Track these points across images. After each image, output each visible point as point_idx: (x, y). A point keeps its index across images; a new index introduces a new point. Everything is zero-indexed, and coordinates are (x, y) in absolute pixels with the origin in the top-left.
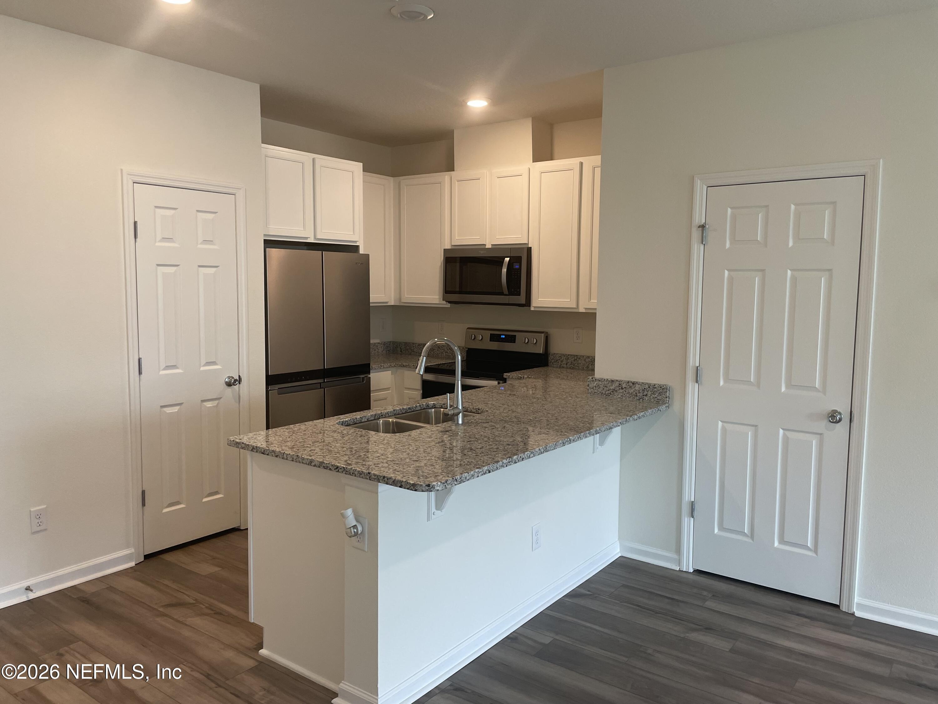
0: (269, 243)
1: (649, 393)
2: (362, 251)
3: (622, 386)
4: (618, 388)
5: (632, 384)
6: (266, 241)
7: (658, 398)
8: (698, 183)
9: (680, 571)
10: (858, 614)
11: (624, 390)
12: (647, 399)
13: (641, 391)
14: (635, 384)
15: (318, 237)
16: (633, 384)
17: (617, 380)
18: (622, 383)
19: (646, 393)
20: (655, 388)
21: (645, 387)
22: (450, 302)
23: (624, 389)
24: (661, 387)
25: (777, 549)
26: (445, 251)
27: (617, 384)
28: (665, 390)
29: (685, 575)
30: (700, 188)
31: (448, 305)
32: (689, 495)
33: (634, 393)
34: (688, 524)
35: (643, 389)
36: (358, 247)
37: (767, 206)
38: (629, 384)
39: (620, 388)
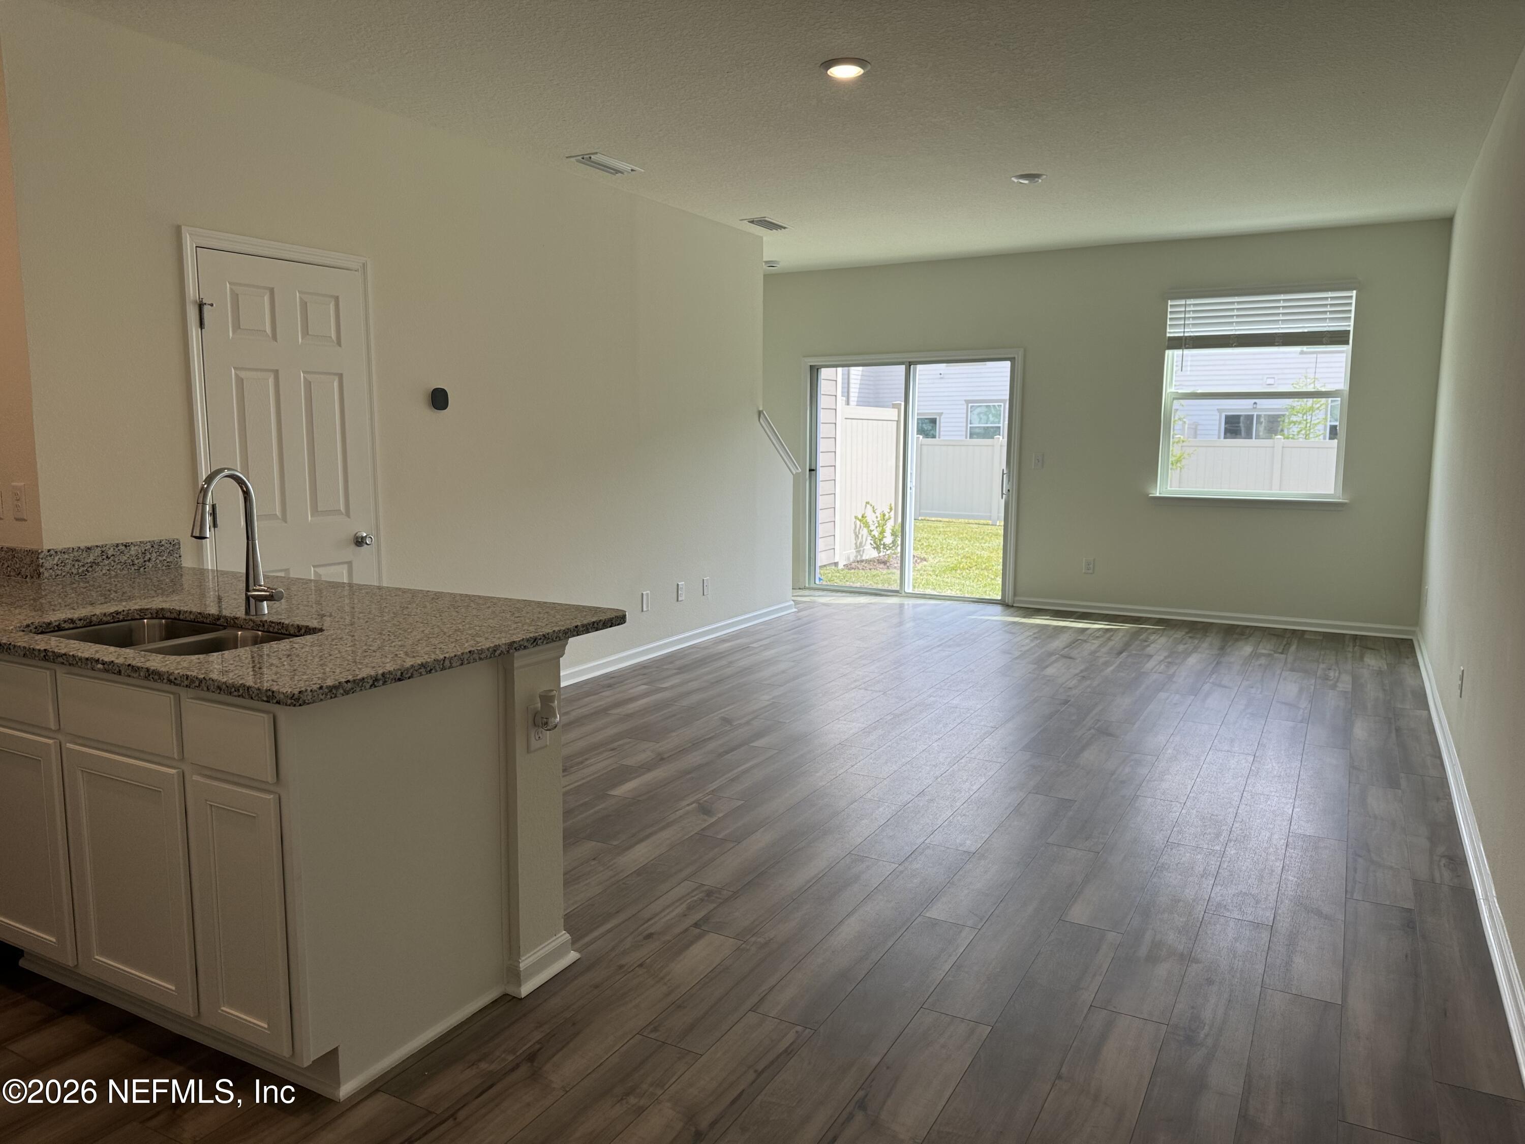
1: (154, 555)
3: (107, 553)
4: (100, 559)
5: (123, 548)
7: (168, 560)
8: (188, 239)
11: (110, 559)
12: (151, 565)
13: (140, 556)
14: (129, 546)
16: (126, 546)
17: (97, 546)
18: (108, 549)
19: (149, 556)
20: (163, 545)
21: (147, 548)
23: (112, 558)
24: (170, 543)
27: (98, 551)
28: (177, 547)
33: (130, 561)
35: (143, 551)
38: (119, 548)
39: (104, 557)
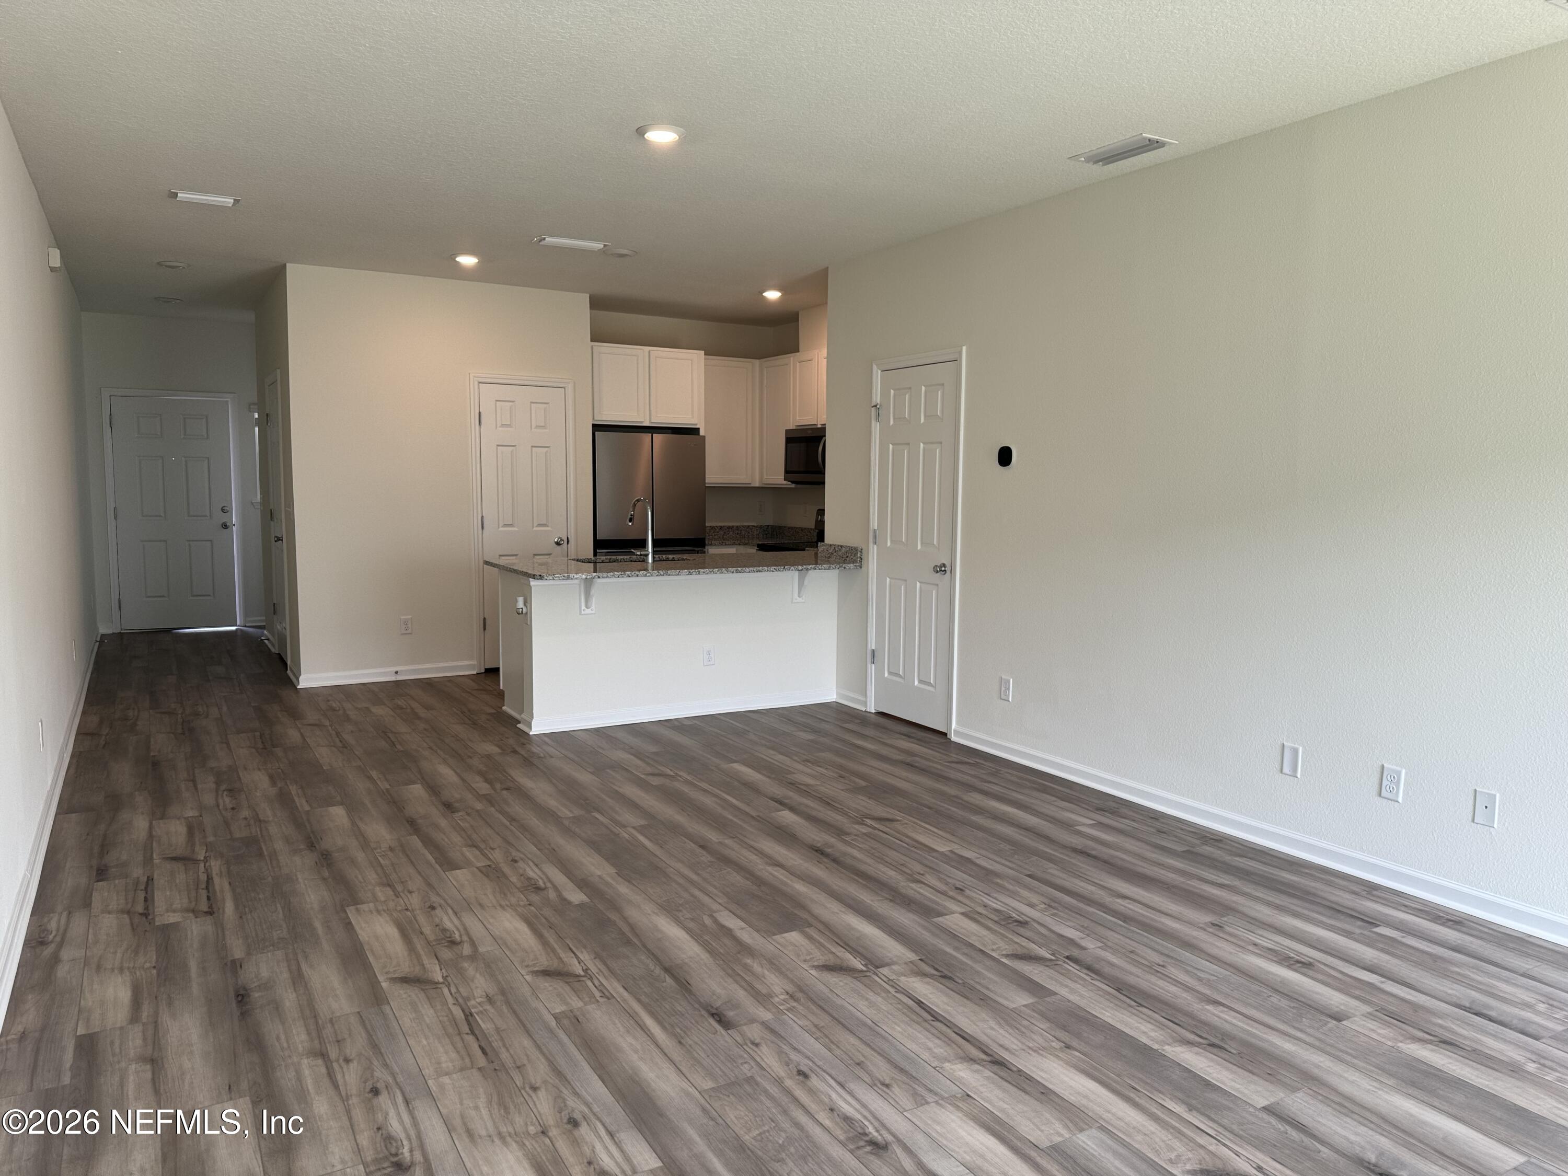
0: (597, 428)
1: (849, 555)
2: (702, 433)
3: (836, 549)
5: (841, 548)
6: (594, 425)
7: (853, 558)
8: (875, 367)
9: (865, 711)
10: (954, 738)
13: (845, 553)
14: (843, 547)
15: (652, 421)
17: (834, 545)
18: (836, 547)
19: (851, 552)
20: (854, 549)
21: (850, 549)
22: (793, 482)
23: (837, 552)
24: (856, 548)
25: (917, 687)
26: (787, 431)
27: (834, 548)
28: (858, 551)
29: (868, 714)
30: (877, 375)
31: (793, 486)
32: (872, 645)
33: (842, 555)
34: (872, 669)
35: (846, 551)
36: (698, 429)
37: (910, 388)
39: (835, 551)
